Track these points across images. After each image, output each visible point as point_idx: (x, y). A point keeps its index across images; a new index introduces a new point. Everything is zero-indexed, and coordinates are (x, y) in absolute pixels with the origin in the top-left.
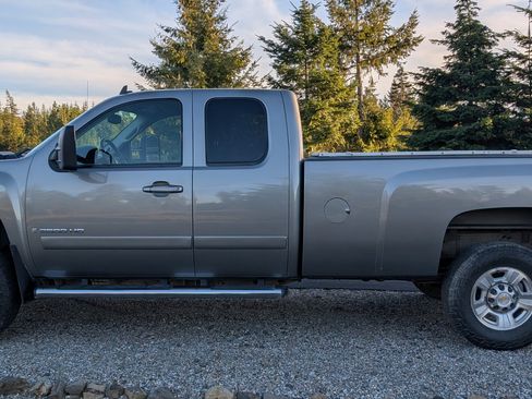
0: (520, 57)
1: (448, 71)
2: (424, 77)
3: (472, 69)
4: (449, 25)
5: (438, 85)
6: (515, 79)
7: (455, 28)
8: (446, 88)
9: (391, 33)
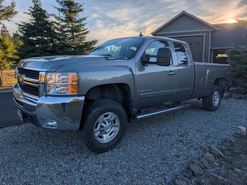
0: (57, 24)
1: (33, 25)
2: (23, 26)
3: (42, 25)
4: (31, 7)
5: (29, 30)
6: (56, 31)
7: (33, 9)
8: (33, 31)
9: (4, 8)
